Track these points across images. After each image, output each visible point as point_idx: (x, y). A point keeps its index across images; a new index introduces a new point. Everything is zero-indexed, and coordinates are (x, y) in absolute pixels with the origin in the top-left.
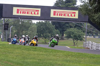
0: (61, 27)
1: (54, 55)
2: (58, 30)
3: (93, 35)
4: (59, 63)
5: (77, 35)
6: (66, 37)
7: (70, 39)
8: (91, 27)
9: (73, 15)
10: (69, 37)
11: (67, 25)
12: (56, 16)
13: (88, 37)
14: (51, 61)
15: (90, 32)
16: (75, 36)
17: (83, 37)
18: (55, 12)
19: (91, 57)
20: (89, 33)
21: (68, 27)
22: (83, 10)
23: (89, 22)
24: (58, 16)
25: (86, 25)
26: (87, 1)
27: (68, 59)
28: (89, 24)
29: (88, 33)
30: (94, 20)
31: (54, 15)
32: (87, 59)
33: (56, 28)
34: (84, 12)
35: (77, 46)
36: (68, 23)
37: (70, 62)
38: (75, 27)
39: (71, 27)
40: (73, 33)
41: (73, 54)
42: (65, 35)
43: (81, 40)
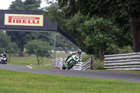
0: (19, 39)
1: (11, 79)
2: (15, 43)
3: (64, 49)
4: (18, 89)
5: (42, 50)
6: (27, 53)
7: (33, 55)
8: (62, 38)
9: (36, 21)
10: (31, 52)
11: (28, 36)
12: (12, 24)
13: (58, 52)
14: (7, 87)
15: (61, 45)
16: (39, 51)
17: (51, 52)
18: (10, 18)
19: (62, 81)
20: (59, 46)
21: (29, 38)
22: (50, 14)
23: (59, 30)
24: (16, 24)
25: (55, 36)
26: (55, 1)
27: (30, 83)
28: (58, 34)
29: (57, 46)
30: (65, 28)
31: (10, 21)
32: (57, 83)
33: (13, 40)
34: (52, 17)
35: (43, 65)
36: (29, 33)
37: (33, 87)
38: (39, 38)
39: (33, 38)
40: (36, 47)
41: (38, 77)
42: (25, 49)
43: (48, 56)
